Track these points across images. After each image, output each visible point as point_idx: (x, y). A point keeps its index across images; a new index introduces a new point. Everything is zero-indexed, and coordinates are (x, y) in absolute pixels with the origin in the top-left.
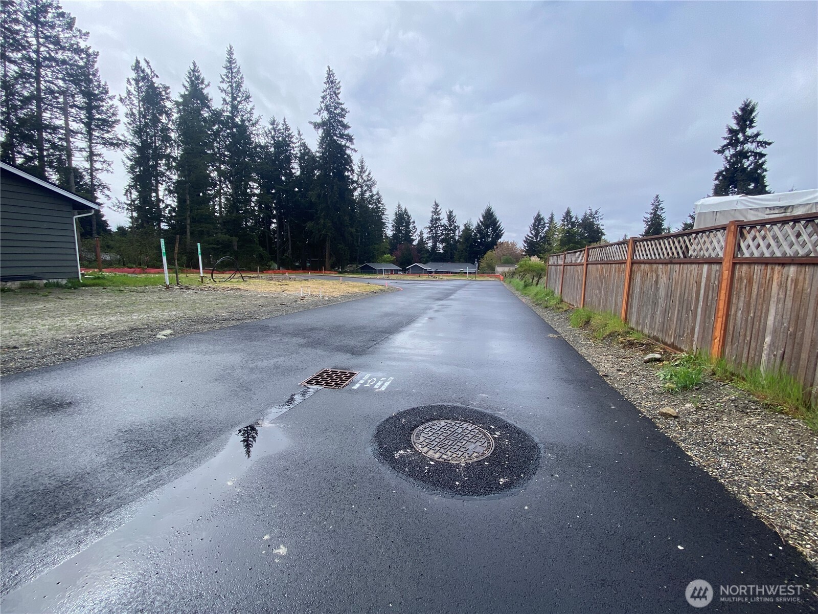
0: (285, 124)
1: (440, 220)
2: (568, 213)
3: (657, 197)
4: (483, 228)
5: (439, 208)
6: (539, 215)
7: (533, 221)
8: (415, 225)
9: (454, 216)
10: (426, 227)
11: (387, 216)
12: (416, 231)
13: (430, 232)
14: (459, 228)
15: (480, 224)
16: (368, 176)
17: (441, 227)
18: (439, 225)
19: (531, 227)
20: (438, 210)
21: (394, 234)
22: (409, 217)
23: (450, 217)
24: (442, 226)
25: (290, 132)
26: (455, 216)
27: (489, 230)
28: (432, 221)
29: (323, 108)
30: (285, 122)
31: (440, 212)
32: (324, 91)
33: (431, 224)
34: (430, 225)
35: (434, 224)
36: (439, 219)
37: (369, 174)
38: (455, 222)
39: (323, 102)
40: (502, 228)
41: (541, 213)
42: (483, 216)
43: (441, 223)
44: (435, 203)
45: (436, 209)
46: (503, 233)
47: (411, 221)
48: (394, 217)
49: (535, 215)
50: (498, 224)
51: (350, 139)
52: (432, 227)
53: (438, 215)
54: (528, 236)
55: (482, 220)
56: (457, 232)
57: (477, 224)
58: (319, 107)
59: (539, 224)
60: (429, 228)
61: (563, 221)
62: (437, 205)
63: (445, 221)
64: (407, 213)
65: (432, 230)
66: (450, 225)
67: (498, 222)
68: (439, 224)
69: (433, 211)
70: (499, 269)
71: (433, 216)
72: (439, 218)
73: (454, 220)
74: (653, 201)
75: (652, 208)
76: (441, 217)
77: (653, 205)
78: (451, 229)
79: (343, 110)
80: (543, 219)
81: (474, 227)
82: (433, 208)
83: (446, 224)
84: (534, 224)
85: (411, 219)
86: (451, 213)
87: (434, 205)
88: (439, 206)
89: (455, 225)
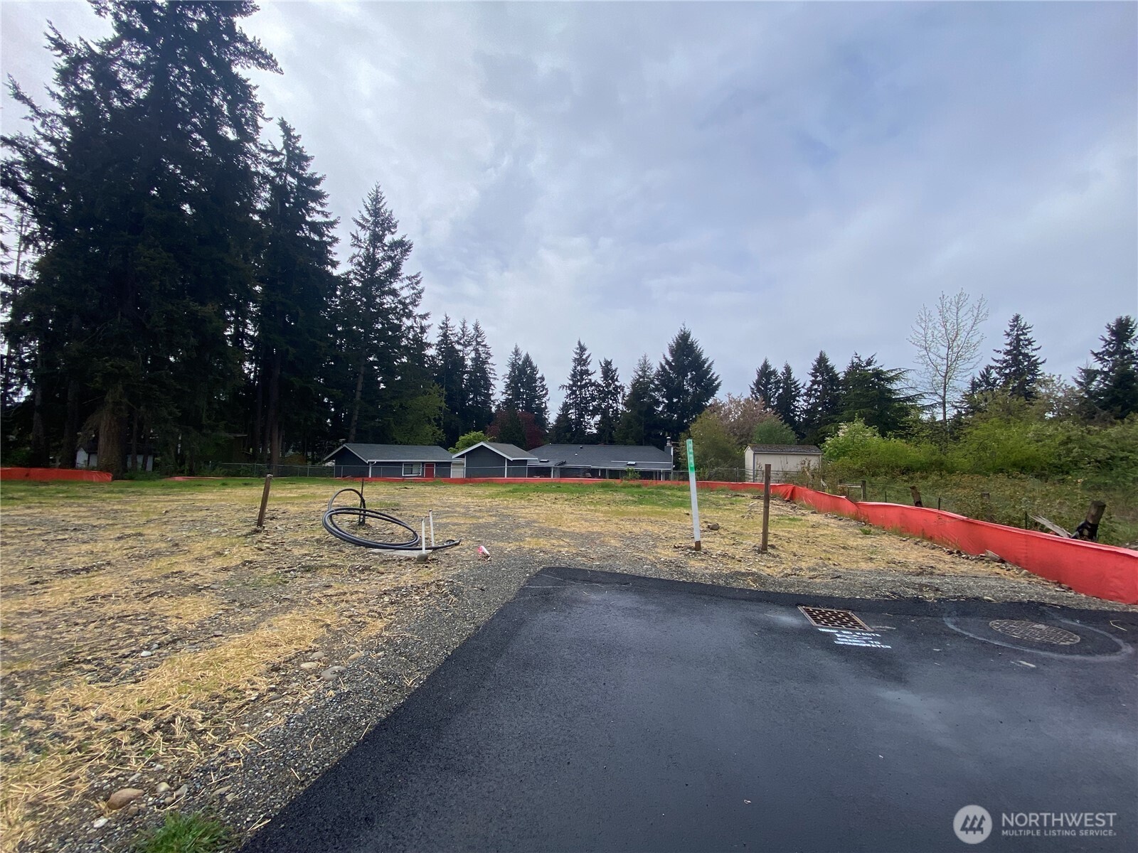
1: (590, 375)
2: (822, 360)
3: (1017, 319)
4: (672, 374)
5: (587, 353)
6: (766, 366)
7: (756, 377)
8: (544, 383)
9: (614, 369)
10: (563, 386)
11: (492, 367)
12: (546, 394)
13: (570, 395)
14: (623, 390)
15: (667, 367)
17: (591, 386)
18: (586, 384)
19: (753, 387)
20: (584, 357)
21: (507, 399)
22: (534, 369)
23: (608, 371)
26: (616, 370)
27: (687, 381)
28: (574, 376)
31: (588, 361)
33: (572, 380)
34: (571, 383)
35: (578, 380)
36: (587, 373)
38: (617, 380)
40: (715, 375)
41: (769, 363)
42: (672, 351)
43: (590, 380)
44: (579, 343)
45: (581, 355)
46: (719, 384)
47: (538, 376)
48: (508, 370)
49: (759, 365)
50: (706, 366)
52: (573, 386)
53: (584, 365)
55: (670, 358)
56: (620, 397)
57: (659, 366)
59: (768, 382)
60: (570, 387)
61: (813, 375)
62: (582, 349)
63: (597, 377)
64: (531, 363)
65: (573, 392)
66: (608, 385)
67: (704, 362)
68: (588, 381)
69: (576, 359)
71: (575, 367)
72: (587, 370)
73: (613, 376)
74: (1008, 329)
75: (1008, 341)
76: (590, 368)
77: (1008, 335)
78: (609, 392)
80: (774, 372)
81: (654, 372)
82: (576, 353)
83: (600, 382)
84: (758, 383)
85: (537, 373)
86: (608, 363)
87: (577, 349)
88: (585, 350)
89: (616, 385)
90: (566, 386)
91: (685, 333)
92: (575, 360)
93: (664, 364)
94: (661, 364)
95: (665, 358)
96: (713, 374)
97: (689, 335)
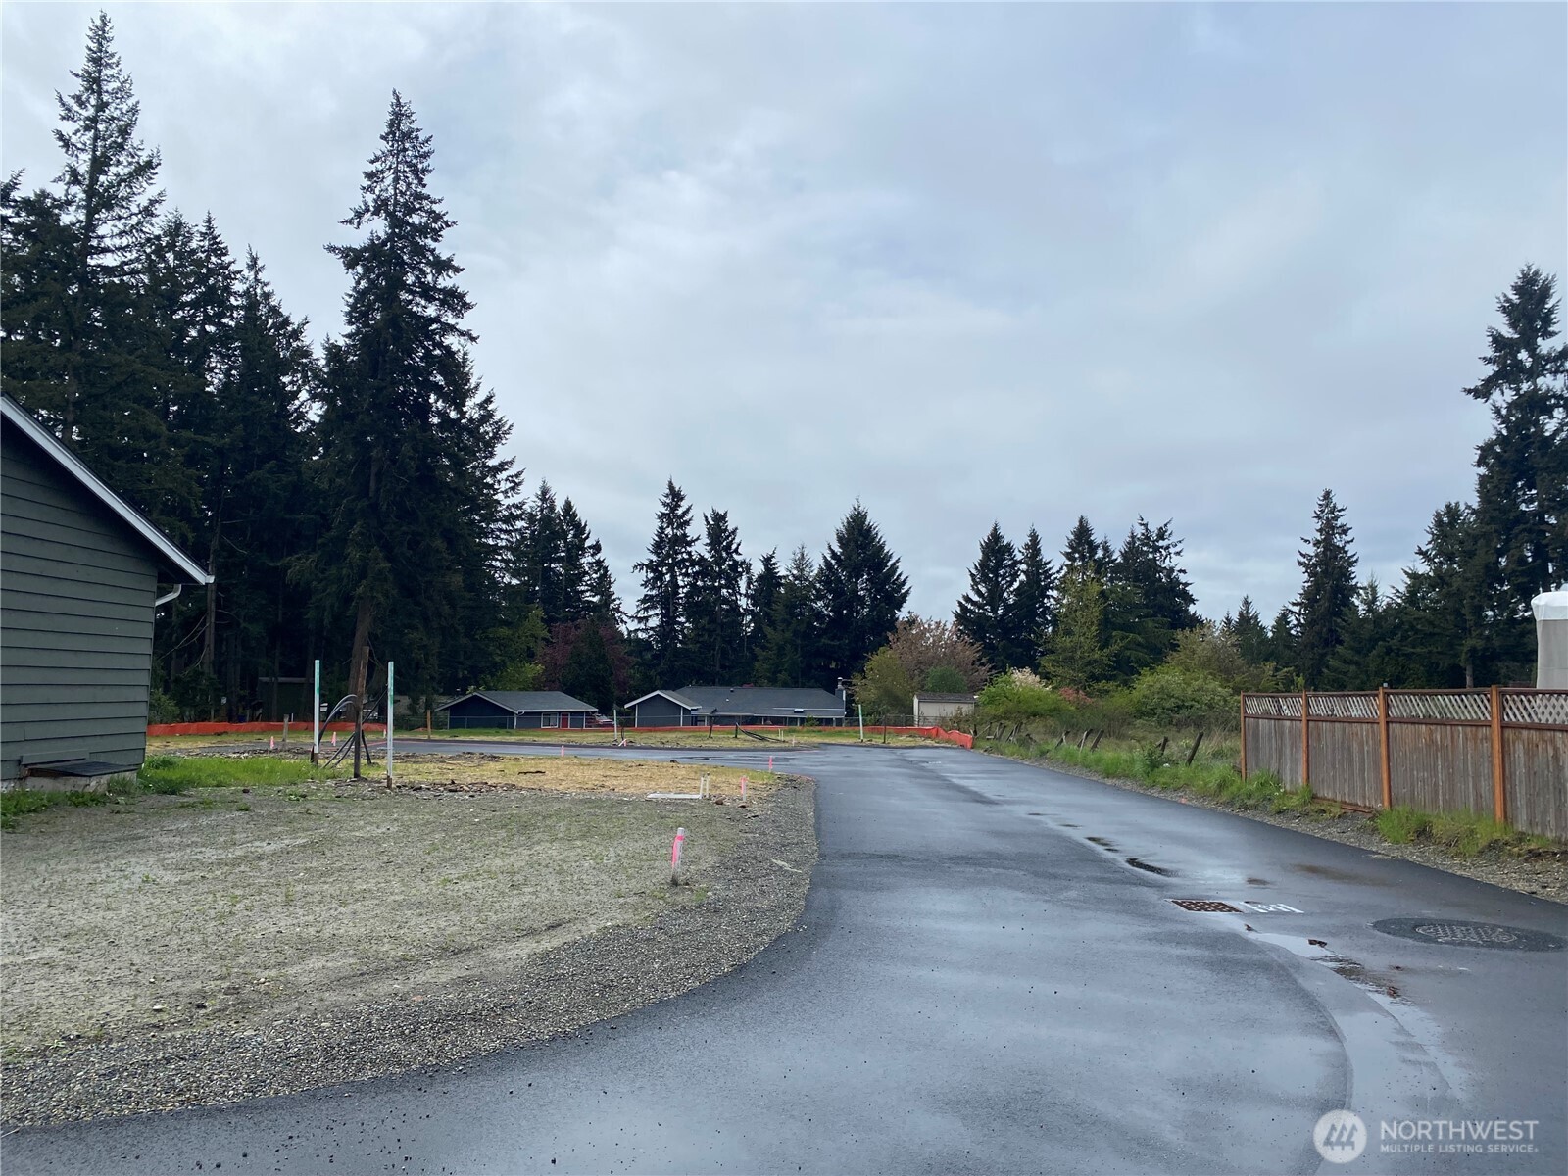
0: (209, 233)
1: (689, 544)
2: (1082, 533)
3: (1327, 495)
4: (843, 576)
5: (684, 505)
6: (995, 537)
7: (980, 555)
8: (600, 556)
9: (730, 529)
10: (642, 565)
13: (655, 579)
14: (748, 570)
15: (833, 562)
16: (483, 405)
17: (693, 565)
18: (682, 560)
19: (974, 572)
20: (680, 511)
22: (580, 529)
23: (719, 534)
24: (693, 563)
25: (227, 259)
26: (734, 532)
27: (862, 584)
28: (658, 547)
29: (372, 209)
30: (209, 228)
31: (686, 518)
32: (377, 159)
33: (658, 554)
34: (654, 558)
35: (669, 555)
36: (683, 540)
37: (489, 400)
38: (736, 551)
39: (369, 189)
40: (902, 578)
41: (1001, 532)
42: (840, 539)
43: (689, 553)
44: (671, 486)
45: (674, 507)
46: (907, 592)
47: (588, 543)
49: (984, 535)
50: (889, 564)
51: (455, 300)
52: (661, 563)
53: (679, 525)
54: (968, 599)
55: (838, 550)
56: (742, 584)
57: (822, 562)
58: (358, 204)
59: (999, 565)
60: (650, 567)
61: (1069, 556)
62: (676, 496)
63: (701, 549)
64: (575, 515)
65: (659, 576)
66: (719, 561)
67: (888, 557)
68: (685, 556)
69: (663, 514)
70: (926, 710)
71: (662, 529)
72: (685, 535)
73: (731, 543)
74: (1318, 509)
75: (1319, 527)
76: (690, 532)
77: (1318, 517)
78: (724, 574)
79: (437, 217)
80: (1007, 548)
81: (816, 572)
82: (665, 504)
83: (707, 556)
84: (983, 565)
85: (587, 537)
86: (720, 518)
87: (667, 496)
88: (682, 499)
89: (734, 561)
90: (646, 566)
91: (859, 513)
92: (661, 517)
93: (829, 559)
94: (825, 557)
95: (830, 547)
96: (900, 575)
97: (866, 516)
